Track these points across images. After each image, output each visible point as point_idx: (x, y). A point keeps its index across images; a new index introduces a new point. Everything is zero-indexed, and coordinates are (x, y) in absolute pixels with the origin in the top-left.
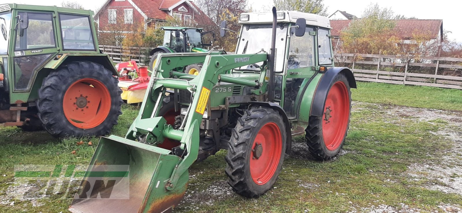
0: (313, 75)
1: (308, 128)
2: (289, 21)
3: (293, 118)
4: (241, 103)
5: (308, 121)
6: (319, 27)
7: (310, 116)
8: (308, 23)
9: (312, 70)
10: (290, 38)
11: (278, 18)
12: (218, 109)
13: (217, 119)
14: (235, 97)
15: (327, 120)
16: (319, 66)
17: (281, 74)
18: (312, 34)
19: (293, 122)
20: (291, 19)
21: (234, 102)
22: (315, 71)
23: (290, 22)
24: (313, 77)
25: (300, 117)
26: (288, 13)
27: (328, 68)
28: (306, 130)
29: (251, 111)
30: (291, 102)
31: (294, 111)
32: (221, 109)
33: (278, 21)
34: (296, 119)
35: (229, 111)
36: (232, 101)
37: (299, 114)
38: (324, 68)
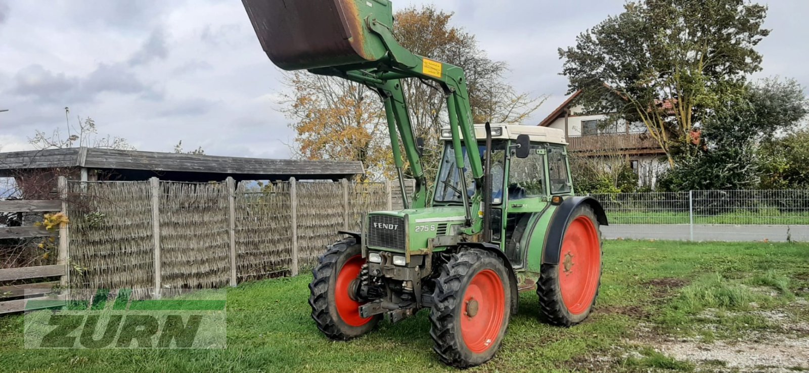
0: (543, 207)
1: (541, 279)
2: (508, 138)
3: (518, 267)
4: (448, 246)
5: (539, 271)
6: (550, 143)
7: (542, 263)
8: (532, 138)
9: (543, 201)
10: (509, 160)
11: (493, 133)
12: (419, 253)
13: (418, 267)
14: (441, 238)
15: (567, 271)
16: (552, 196)
17: (500, 207)
18: (540, 153)
19: (519, 272)
20: (510, 135)
21: (438, 245)
22: (546, 203)
23: (510, 139)
24: (544, 211)
25: (528, 265)
26: (506, 128)
27: (564, 198)
28: (537, 283)
29: (459, 255)
30: (515, 244)
31: (520, 257)
32: (423, 253)
33: (493, 137)
34: (523, 267)
35: (433, 256)
36: (436, 243)
37: (526, 260)
38: (558, 198)
